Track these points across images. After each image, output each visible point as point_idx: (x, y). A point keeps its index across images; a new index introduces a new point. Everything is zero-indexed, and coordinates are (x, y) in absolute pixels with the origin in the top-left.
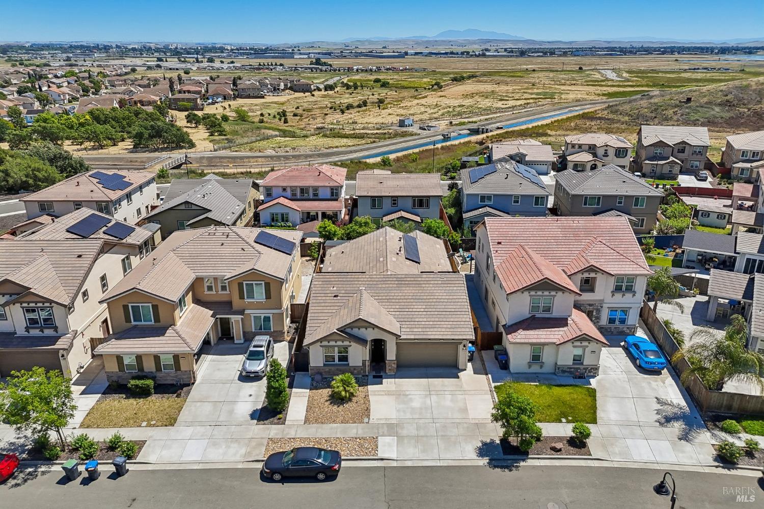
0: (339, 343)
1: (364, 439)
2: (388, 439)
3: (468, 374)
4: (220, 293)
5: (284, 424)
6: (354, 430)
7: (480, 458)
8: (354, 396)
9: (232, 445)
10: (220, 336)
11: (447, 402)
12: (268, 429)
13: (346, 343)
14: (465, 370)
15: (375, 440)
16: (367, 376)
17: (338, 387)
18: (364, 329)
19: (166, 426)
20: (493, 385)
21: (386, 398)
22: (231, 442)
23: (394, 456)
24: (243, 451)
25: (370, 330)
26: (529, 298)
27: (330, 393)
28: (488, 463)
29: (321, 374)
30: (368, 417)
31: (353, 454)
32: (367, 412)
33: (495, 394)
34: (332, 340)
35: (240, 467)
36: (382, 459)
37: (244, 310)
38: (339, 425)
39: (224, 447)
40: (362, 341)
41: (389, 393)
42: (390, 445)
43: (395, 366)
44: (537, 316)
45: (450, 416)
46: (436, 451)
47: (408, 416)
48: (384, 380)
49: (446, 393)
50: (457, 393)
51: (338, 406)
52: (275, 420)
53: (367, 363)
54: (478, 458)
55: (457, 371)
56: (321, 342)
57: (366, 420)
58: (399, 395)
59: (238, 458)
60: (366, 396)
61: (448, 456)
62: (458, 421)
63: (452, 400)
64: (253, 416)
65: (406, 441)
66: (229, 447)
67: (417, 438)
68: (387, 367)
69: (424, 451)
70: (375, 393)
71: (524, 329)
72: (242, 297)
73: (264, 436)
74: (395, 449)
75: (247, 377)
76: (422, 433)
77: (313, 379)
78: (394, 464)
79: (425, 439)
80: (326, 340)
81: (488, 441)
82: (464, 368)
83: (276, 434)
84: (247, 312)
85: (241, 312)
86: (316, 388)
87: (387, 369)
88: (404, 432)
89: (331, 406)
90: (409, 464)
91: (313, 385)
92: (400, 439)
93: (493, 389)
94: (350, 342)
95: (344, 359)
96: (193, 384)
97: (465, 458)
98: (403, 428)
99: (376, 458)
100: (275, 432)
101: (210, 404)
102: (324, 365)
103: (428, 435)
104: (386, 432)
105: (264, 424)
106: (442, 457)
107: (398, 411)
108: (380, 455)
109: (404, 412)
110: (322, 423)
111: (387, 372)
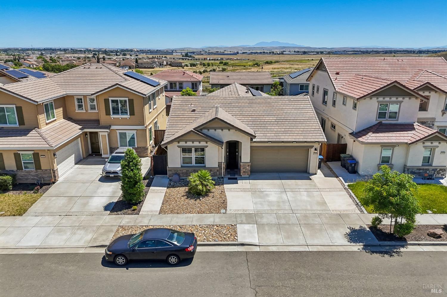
0: (196, 144)
1: (222, 226)
2: (247, 227)
3: (319, 177)
4: (89, 111)
5: (139, 214)
6: (211, 219)
7: (352, 244)
8: (210, 192)
9: (79, 232)
10: (90, 152)
11: (304, 196)
12: (121, 218)
13: (203, 144)
14: (316, 174)
15: (233, 227)
16: (222, 178)
17: (194, 181)
18: (220, 130)
19: (14, 215)
20: (346, 184)
21: (241, 194)
22: (78, 229)
23: (256, 241)
24: (89, 237)
25: (225, 131)
26: (377, 104)
27: (187, 190)
28: (363, 249)
29: (179, 175)
30: (225, 208)
31: (211, 240)
32: (224, 204)
33: (350, 191)
34: (190, 141)
35: (81, 252)
36: (243, 245)
37: (110, 126)
38: (195, 214)
39: (69, 233)
40: (218, 142)
41: (244, 190)
42: (249, 231)
43: (249, 169)
44: (384, 122)
45: (309, 208)
46: (301, 237)
47: (266, 208)
48: (239, 181)
49: (301, 190)
50: (312, 190)
51: (196, 200)
52: (129, 211)
53: (223, 166)
54: (349, 244)
55: (309, 175)
56: (179, 142)
57: (223, 211)
58: (254, 192)
59: (81, 244)
60: (223, 192)
61: (316, 242)
62: (318, 212)
63: (308, 196)
64: (106, 208)
65: (267, 228)
66: (75, 234)
67: (279, 227)
68: (242, 169)
69: (288, 237)
70: (230, 190)
71: (373, 133)
72: (108, 113)
73: (115, 224)
74: (256, 235)
75: (107, 178)
76: (283, 221)
77: (171, 180)
78: (257, 249)
79: (287, 227)
80: (182, 141)
81: (357, 228)
82: (314, 172)
83: (128, 222)
84: (113, 127)
85: (108, 127)
86: (173, 187)
87: (242, 172)
88: (264, 221)
89: (187, 201)
90: (274, 249)
91: (170, 184)
92: (261, 227)
93: (347, 187)
94: (207, 143)
95: (201, 161)
96: (54, 183)
97: (336, 244)
98: (262, 218)
99: (236, 243)
100: (127, 220)
101: (66, 198)
102: (182, 166)
103: (290, 223)
104: (244, 221)
105: (118, 214)
106: (309, 242)
107: (256, 203)
108: (240, 240)
109: (261, 204)
110: (178, 213)
111: (242, 174)
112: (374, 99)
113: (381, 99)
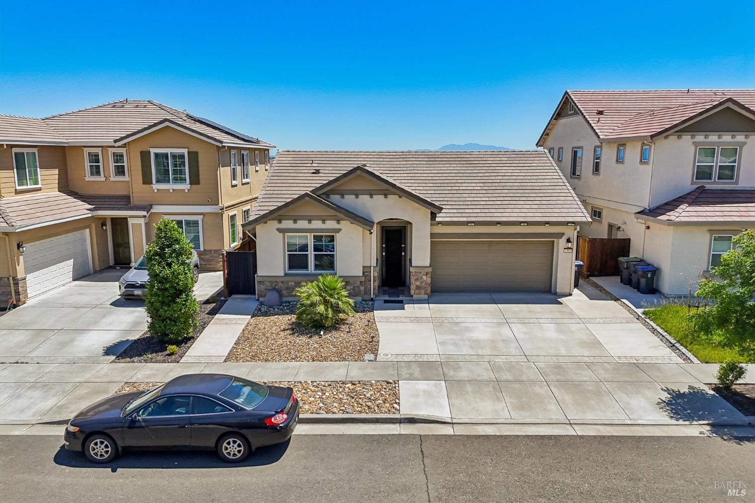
0: (317, 224)
1: (364, 384)
2: (422, 385)
3: (577, 300)
4: (112, 179)
5: (178, 362)
6: (341, 370)
7: (681, 422)
8: (344, 324)
9: (30, 393)
10: (112, 263)
11: (550, 331)
12: (135, 368)
13: (331, 224)
14: (571, 295)
15: (391, 390)
16: (372, 300)
17: (309, 296)
18: (367, 197)
20: (640, 311)
21: (411, 326)
22: (29, 388)
23: (445, 415)
24: (51, 402)
25: (379, 198)
26: (693, 148)
28: (711, 432)
30: (375, 351)
32: (372, 345)
33: (652, 323)
34: (303, 218)
35: (17, 433)
36: (412, 421)
37: (151, 206)
38: (305, 363)
39: (6, 395)
40: (365, 222)
41: (418, 320)
42: (428, 394)
43: (429, 280)
44: (708, 187)
45: (563, 351)
46: (553, 407)
47: (466, 350)
48: (406, 306)
49: (541, 321)
50: (565, 321)
51: (311, 337)
52: (160, 356)
53: (374, 273)
54: (674, 422)
55: (556, 297)
56: (280, 221)
57: (369, 356)
58: (438, 324)
59: (27, 416)
60: (371, 323)
61: (589, 416)
62: (587, 359)
63: (560, 331)
64: (108, 351)
65: (469, 388)
66: (18, 397)
67: (498, 387)
68: (413, 281)
69: (521, 407)
70: (387, 320)
73: (118, 379)
74: (445, 402)
76: (506, 376)
77: (262, 304)
78: (448, 430)
79: (517, 386)
80: (288, 218)
81: (684, 389)
82: (567, 291)
83: (149, 376)
84: (156, 209)
85: (148, 208)
86: (266, 314)
87: (413, 287)
88: (463, 374)
89: (291, 338)
92: (455, 386)
93: (643, 316)
94: (338, 222)
95: (326, 262)
96: (15, 306)
97: (640, 422)
98: (457, 368)
99: (397, 416)
100: (149, 372)
101: (29, 332)
102: (286, 275)
103: (524, 378)
104: (417, 374)
105: (133, 362)
106: (573, 416)
107: (443, 343)
108: (406, 410)
109: (455, 344)
110: (267, 360)
111: (412, 292)
112: (687, 138)
113: (700, 138)
